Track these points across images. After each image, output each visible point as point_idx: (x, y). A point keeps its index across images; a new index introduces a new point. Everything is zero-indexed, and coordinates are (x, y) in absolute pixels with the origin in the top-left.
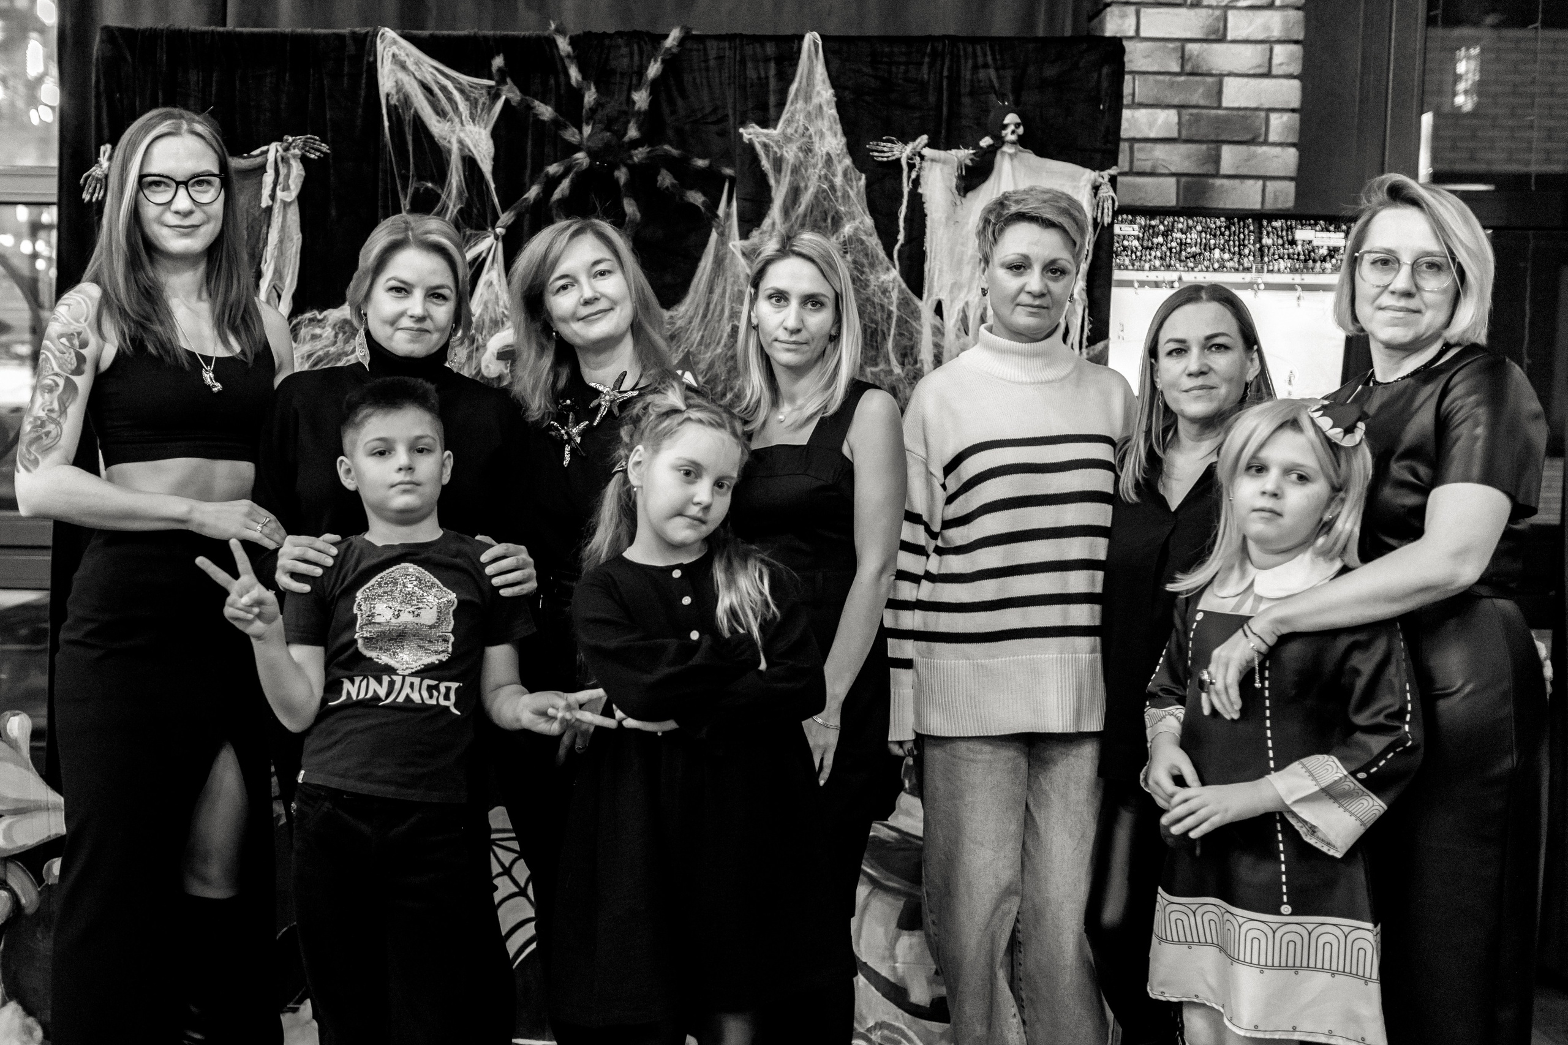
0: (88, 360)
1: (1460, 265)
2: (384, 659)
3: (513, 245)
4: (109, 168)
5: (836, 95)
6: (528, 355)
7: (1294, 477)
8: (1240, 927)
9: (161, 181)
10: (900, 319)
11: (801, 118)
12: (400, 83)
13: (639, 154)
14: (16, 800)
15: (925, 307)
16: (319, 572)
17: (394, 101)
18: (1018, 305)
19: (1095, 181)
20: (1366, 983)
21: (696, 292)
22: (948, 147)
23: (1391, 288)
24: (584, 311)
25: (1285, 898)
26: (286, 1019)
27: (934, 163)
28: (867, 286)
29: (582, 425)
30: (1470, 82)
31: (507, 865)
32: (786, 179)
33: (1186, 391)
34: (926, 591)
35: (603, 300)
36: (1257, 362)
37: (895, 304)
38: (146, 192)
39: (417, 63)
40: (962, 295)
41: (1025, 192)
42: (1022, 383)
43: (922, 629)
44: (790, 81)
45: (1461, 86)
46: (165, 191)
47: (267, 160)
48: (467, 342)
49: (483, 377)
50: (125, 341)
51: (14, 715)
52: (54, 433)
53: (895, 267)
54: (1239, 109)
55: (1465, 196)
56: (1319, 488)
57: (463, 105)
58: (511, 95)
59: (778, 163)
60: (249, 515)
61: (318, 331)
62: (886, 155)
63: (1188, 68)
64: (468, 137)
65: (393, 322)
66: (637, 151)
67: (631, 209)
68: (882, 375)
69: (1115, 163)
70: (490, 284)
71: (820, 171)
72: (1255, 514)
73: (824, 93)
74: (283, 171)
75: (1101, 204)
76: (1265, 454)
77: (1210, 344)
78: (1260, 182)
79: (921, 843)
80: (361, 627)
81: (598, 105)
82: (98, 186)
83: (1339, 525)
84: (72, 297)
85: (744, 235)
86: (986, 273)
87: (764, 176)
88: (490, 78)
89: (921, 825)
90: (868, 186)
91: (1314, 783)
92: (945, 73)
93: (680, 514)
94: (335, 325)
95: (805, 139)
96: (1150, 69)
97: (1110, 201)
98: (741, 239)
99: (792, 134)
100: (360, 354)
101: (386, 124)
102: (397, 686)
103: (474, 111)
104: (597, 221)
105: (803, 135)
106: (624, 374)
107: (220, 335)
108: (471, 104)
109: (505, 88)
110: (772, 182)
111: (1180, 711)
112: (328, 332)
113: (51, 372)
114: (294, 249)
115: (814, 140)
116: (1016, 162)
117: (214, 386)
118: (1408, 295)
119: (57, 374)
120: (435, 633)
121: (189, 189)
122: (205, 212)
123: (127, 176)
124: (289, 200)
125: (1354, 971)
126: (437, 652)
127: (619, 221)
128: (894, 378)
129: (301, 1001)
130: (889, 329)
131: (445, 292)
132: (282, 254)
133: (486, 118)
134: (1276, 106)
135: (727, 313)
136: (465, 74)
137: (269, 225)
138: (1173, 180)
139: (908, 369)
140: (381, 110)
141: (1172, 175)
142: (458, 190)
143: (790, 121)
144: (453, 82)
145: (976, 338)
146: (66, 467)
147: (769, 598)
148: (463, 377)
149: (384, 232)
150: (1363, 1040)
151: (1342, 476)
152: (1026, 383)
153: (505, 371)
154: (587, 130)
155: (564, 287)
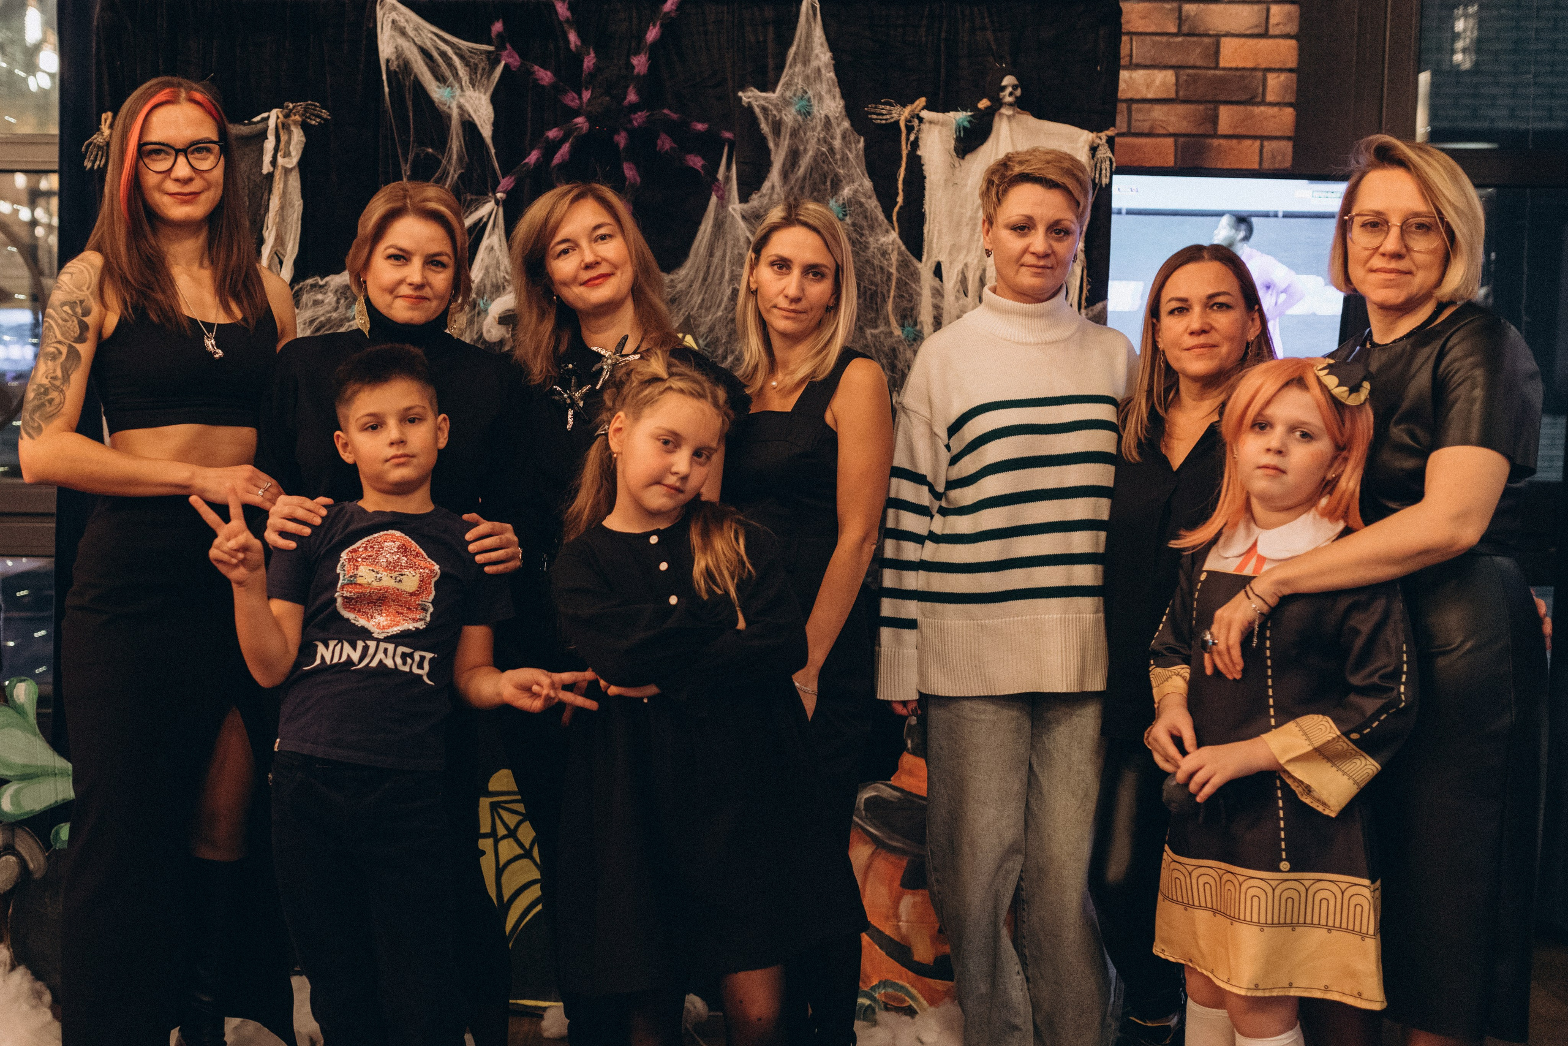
0: (90, 326)
1: (1448, 223)
2: (362, 622)
3: (513, 211)
4: (111, 135)
5: (834, 58)
6: (530, 319)
7: (1298, 434)
8: (1240, 885)
9: (162, 149)
10: (899, 281)
11: (799, 81)
12: (400, 49)
13: (639, 118)
14: (24, 766)
15: (925, 268)
16: (306, 531)
17: (394, 67)
18: (1022, 265)
19: (1093, 142)
20: (1363, 939)
21: (696, 255)
22: (945, 110)
23: (1381, 250)
24: (586, 275)
25: (1284, 854)
27: (932, 125)
28: (867, 248)
29: (585, 389)
30: (1468, 40)
31: (512, 827)
32: (785, 143)
33: (1188, 349)
34: (930, 552)
35: (604, 264)
36: (1258, 322)
37: (894, 267)
38: (146, 161)
39: (417, 29)
40: (961, 257)
41: (1027, 152)
42: (1026, 344)
43: (926, 590)
44: (789, 44)
45: (1460, 45)
46: (165, 159)
47: (268, 127)
48: (467, 308)
49: (485, 342)
50: (127, 310)
51: (21, 681)
52: (57, 401)
53: (894, 230)
54: (1236, 69)
56: (1323, 446)
57: (462, 71)
58: (511, 60)
59: (777, 127)
60: (250, 480)
61: (320, 297)
62: (885, 117)
63: (1185, 29)
64: (468, 102)
65: (392, 290)
68: (882, 336)
69: (1113, 124)
70: (491, 249)
71: (819, 134)
72: (1259, 472)
73: (822, 56)
74: (284, 138)
75: (1098, 165)
76: (1270, 411)
77: (1212, 303)
78: (1258, 143)
79: (925, 803)
80: (342, 588)
81: (597, 68)
82: (100, 153)
83: (1343, 483)
84: (73, 267)
85: (744, 198)
86: (990, 233)
87: (763, 139)
88: (489, 43)
90: (867, 148)
91: (1307, 742)
92: (943, 35)
93: (658, 482)
94: (336, 291)
95: (804, 103)
96: (1147, 30)
97: (1108, 162)
98: (740, 202)
99: (791, 98)
100: (360, 321)
101: (387, 89)
102: (371, 651)
103: (474, 77)
104: (597, 186)
105: (802, 98)
106: (626, 338)
107: (221, 300)
108: (471, 70)
109: (505, 53)
110: (771, 145)
111: (1184, 670)
112: (330, 298)
113: (54, 340)
114: (295, 215)
115: (812, 103)
116: (1014, 124)
117: (216, 353)
118: (1397, 256)
119: (60, 342)
120: (415, 601)
121: (190, 157)
122: (204, 179)
123: (127, 144)
124: (290, 166)
125: (1351, 927)
126: (415, 620)
127: (619, 186)
128: (894, 340)
130: (889, 291)
131: (445, 259)
132: (283, 220)
133: (485, 82)
134: (1273, 66)
135: (727, 277)
136: (465, 39)
137: (270, 191)
138: (1170, 141)
139: (908, 331)
140: (381, 76)
141: (1170, 135)
142: (458, 155)
143: (788, 85)
144: (452, 48)
145: (978, 300)
146: (69, 434)
147: (745, 558)
148: (464, 343)
149: (383, 200)
150: (1360, 994)
151: (1347, 434)
152: (1030, 344)
153: (507, 336)
154: (586, 95)
155: (565, 252)
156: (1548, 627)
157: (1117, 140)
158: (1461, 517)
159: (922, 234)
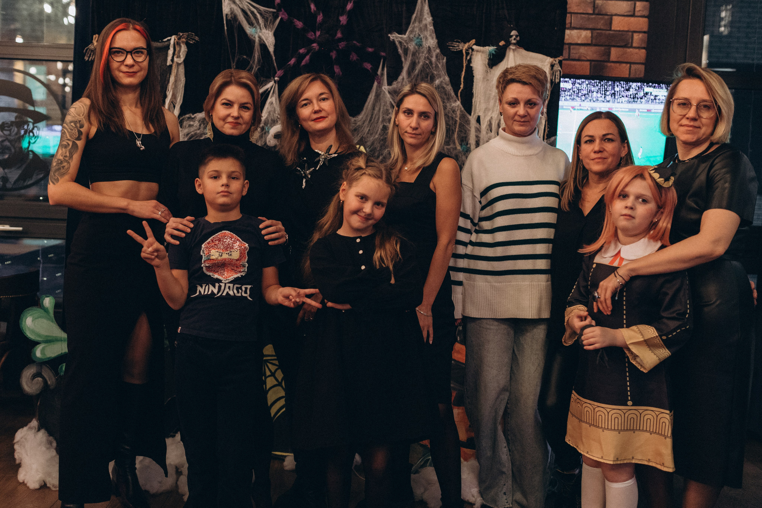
0: (83, 132)
1: (719, 106)
2: (216, 276)
3: (282, 85)
4: (97, 45)
5: (433, 20)
6: (288, 135)
7: (640, 200)
8: (608, 413)
9: (121, 51)
10: (460, 124)
11: (417, 30)
12: (232, 10)
13: (342, 45)
14: (47, 336)
15: (472, 119)
16: (184, 235)
17: (229, 18)
18: (515, 121)
19: (552, 62)
20: (665, 438)
21: (367, 109)
22: (484, 45)
23: (687, 116)
24: (315, 116)
25: (629, 398)
26: (169, 441)
27: (478, 52)
29: (311, 169)
30: (727, 21)
31: (273, 371)
32: (409, 58)
33: (593, 160)
34: (470, 250)
35: (323, 112)
36: (626, 148)
37: (458, 117)
38: (113, 56)
39: (240, 1)
40: (489, 114)
42: (517, 156)
43: (467, 267)
44: (413, 13)
45: (723, 23)
46: (122, 56)
47: (170, 44)
49: (267, 146)
50: (101, 126)
51: (47, 297)
52: (66, 167)
53: (459, 100)
54: (619, 31)
55: (721, 74)
56: (652, 206)
57: (261, 21)
58: (283, 16)
59: (406, 51)
60: (155, 207)
61: (192, 123)
62: (456, 48)
63: (596, 12)
64: (263, 35)
65: (224, 119)
66: (341, 44)
67: (338, 70)
68: (452, 150)
69: (561, 54)
70: (272, 103)
71: (425, 55)
72: (622, 217)
73: (428, 19)
74: (177, 49)
75: (554, 73)
76: (627, 189)
77: (605, 138)
78: (629, 65)
80: (205, 261)
81: (324, 21)
82: (92, 53)
83: (660, 224)
84: (77, 104)
85: (389, 84)
86: (501, 105)
87: (399, 57)
88: (273, 8)
89: (464, 358)
90: (447, 62)
91: (641, 336)
92: (484, 11)
94: (199, 121)
95: (419, 40)
96: (579, 12)
97: (559, 72)
99: (413, 38)
100: (209, 134)
101: (226, 28)
102: (223, 288)
103: (266, 23)
104: (322, 75)
105: (418, 38)
106: (331, 146)
107: (145, 123)
108: (265, 20)
109: (281, 13)
110: (403, 59)
111: (584, 309)
112: (196, 124)
113: (66, 139)
114: (182, 85)
115: (423, 40)
116: (516, 53)
117: (141, 147)
118: (694, 119)
119: (69, 140)
120: (239, 263)
121: (133, 55)
122: (140, 66)
123: (104, 49)
124: (180, 62)
125: (660, 433)
126: (240, 272)
127: (332, 76)
128: (457, 151)
129: (176, 432)
130: (455, 128)
131: (249, 105)
132: (176, 87)
133: (272, 26)
134: (636, 30)
135: (381, 120)
136: (263, 6)
137: (170, 74)
138: (588, 63)
139: (464, 148)
140: (223, 22)
141: (588, 60)
142: (258, 60)
143: (412, 32)
144: (257, 10)
145: (496, 133)
146: (72, 183)
147: (399, 252)
148: (258, 146)
149: (221, 78)
150: (663, 464)
151: (663, 202)
152: (520, 156)
153: (278, 144)
154: (318, 33)
155: (306, 105)
156: (755, 294)
157: (563, 62)
158: (716, 242)
159: (472, 102)
